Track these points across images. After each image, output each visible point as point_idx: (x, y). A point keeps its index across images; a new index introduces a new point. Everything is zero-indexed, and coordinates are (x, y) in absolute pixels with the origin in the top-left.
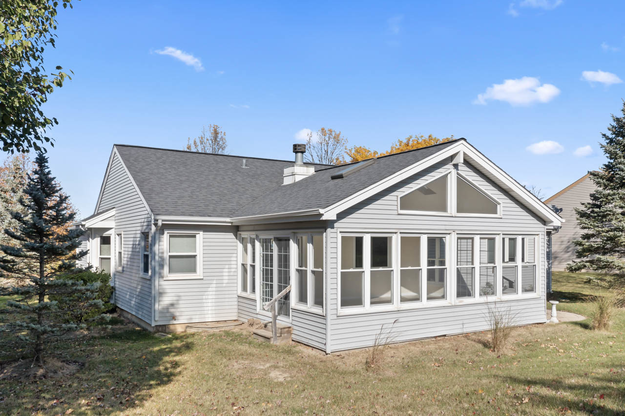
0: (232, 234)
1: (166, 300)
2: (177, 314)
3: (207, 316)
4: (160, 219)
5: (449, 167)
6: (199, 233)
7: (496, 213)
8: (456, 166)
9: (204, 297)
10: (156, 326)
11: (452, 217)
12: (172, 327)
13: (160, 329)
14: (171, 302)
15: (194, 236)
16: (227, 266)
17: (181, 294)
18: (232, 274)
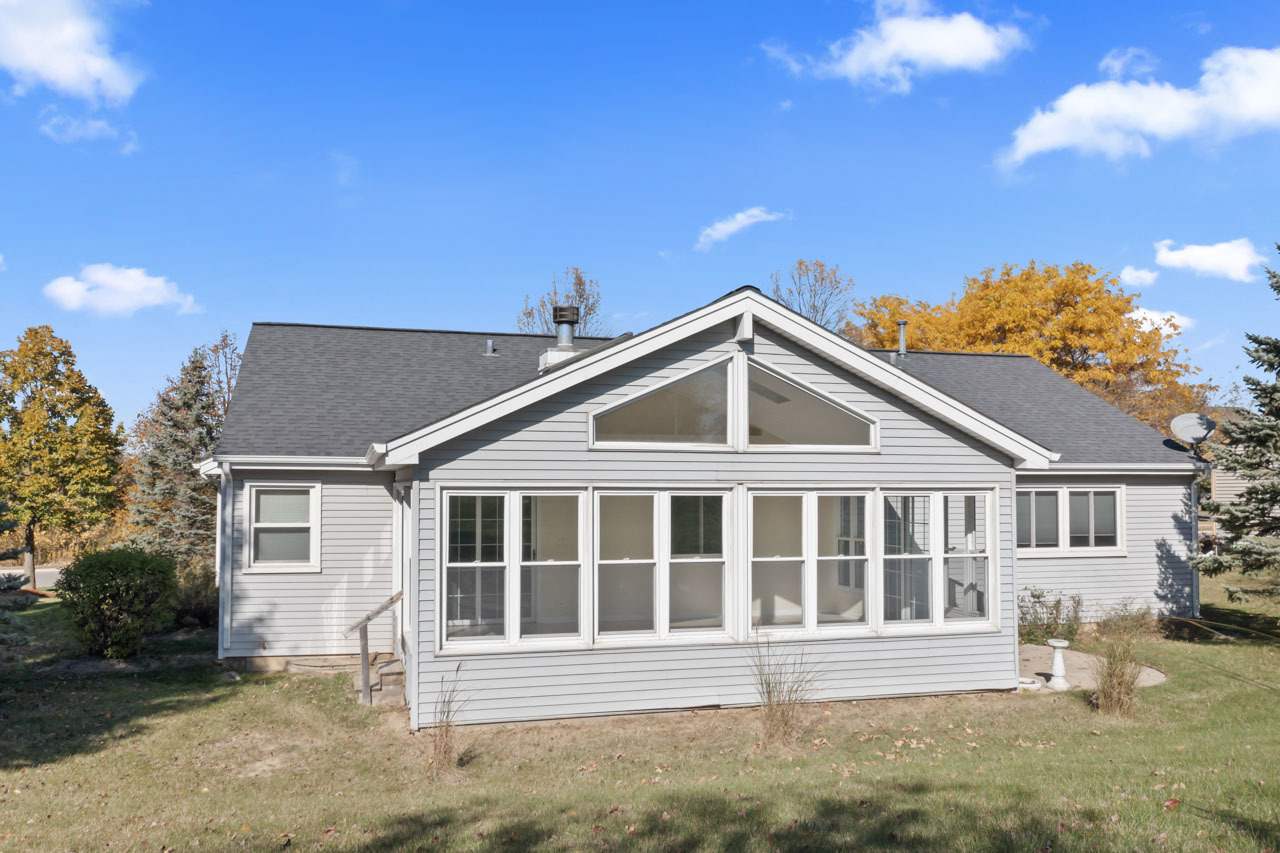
0: (382, 487)
1: (247, 611)
2: (269, 637)
3: (328, 644)
4: (226, 461)
5: (729, 348)
6: (314, 487)
7: (867, 442)
8: (747, 346)
9: (323, 607)
10: (228, 658)
11: (737, 453)
12: (259, 662)
13: (236, 665)
14: (256, 615)
15: (306, 492)
16: (372, 550)
17: (277, 600)
18: (382, 563)
